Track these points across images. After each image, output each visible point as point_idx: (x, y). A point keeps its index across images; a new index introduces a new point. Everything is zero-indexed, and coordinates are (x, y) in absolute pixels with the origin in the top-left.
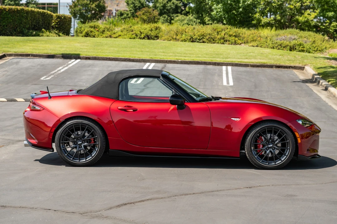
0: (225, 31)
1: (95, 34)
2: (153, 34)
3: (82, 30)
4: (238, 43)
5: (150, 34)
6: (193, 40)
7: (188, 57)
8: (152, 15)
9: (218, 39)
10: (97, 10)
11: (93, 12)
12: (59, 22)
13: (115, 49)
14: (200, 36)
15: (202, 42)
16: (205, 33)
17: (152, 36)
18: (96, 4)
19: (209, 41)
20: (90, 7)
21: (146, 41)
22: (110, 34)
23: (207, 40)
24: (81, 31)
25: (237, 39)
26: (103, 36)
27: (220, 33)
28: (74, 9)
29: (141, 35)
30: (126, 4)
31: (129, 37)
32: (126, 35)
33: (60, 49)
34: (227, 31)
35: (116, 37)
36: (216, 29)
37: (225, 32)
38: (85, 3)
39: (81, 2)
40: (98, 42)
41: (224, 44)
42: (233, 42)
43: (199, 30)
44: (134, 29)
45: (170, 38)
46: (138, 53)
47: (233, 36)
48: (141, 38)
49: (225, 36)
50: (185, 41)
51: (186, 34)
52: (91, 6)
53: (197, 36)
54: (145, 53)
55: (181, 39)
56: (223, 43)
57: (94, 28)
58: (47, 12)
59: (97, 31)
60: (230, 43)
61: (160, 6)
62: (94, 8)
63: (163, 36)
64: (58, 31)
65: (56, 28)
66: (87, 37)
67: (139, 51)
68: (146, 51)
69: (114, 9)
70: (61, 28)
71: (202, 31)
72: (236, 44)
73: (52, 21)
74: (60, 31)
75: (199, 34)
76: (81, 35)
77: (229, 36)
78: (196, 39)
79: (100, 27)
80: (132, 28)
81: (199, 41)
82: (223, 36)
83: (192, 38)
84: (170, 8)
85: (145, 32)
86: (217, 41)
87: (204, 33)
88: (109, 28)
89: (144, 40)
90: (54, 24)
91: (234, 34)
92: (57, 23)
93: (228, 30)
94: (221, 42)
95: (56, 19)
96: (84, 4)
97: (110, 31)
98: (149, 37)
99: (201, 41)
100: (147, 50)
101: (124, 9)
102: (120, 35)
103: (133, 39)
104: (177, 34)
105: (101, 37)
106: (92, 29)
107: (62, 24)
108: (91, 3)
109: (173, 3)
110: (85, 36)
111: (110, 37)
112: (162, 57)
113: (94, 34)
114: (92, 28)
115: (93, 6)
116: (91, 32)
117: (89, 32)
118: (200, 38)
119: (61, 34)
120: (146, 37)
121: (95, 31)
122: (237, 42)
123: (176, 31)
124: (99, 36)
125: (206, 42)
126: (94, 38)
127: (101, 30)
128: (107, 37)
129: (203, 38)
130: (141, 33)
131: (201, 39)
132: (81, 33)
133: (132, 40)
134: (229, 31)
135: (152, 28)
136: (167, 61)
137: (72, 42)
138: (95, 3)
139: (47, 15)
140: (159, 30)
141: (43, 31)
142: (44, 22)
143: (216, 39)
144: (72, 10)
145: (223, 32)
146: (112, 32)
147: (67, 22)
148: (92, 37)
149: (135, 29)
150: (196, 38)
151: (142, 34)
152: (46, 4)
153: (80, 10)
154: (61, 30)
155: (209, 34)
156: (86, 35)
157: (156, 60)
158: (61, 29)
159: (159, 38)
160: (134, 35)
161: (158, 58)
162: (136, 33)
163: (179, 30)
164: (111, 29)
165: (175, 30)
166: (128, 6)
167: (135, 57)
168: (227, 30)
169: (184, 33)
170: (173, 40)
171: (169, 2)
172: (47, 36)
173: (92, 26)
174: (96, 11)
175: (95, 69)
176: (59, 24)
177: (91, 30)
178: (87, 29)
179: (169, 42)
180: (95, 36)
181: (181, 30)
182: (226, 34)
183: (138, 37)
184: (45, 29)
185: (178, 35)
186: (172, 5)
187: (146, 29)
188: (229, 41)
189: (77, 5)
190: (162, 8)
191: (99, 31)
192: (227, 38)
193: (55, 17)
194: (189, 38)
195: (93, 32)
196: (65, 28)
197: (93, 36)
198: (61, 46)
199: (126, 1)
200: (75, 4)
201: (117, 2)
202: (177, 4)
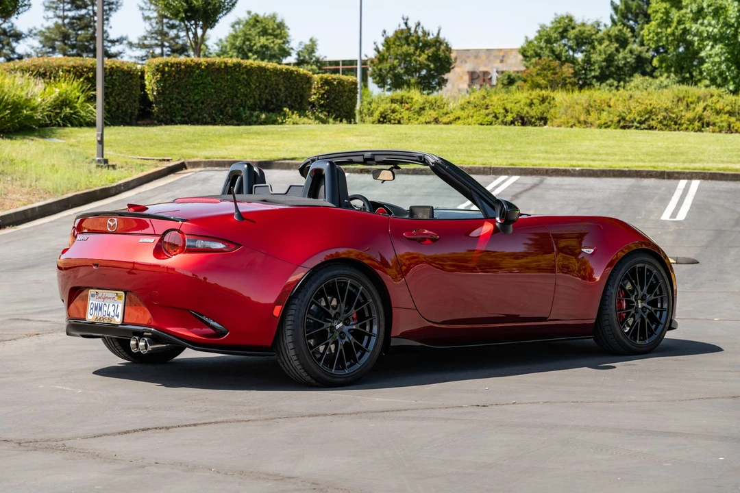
0: (704, 101)
1: (403, 117)
2: (535, 112)
3: (372, 109)
4: (736, 128)
5: (528, 112)
6: (624, 124)
7: (601, 160)
8: (560, 74)
9: (688, 121)
10: (432, 66)
11: (423, 72)
12: (327, 91)
13: (436, 147)
14: (643, 113)
15: (646, 129)
16: (654, 108)
17: (532, 117)
18: (428, 54)
19: (664, 125)
20: (416, 61)
21: (518, 129)
22: (436, 116)
23: (661, 122)
24: (370, 111)
25: (733, 119)
26: (419, 121)
27: (692, 106)
28: (379, 67)
29: (505, 116)
30: (521, 57)
31: (479, 122)
32: (472, 117)
33: (309, 149)
34: (709, 102)
35: (449, 123)
36: (684, 98)
37: (705, 104)
38: (403, 53)
40: (401, 134)
41: (702, 131)
42: (723, 126)
43: (639, 101)
44: (490, 103)
45: (572, 121)
46: (486, 155)
47: (726, 113)
48: (505, 124)
49: (705, 113)
50: (606, 127)
51: (612, 109)
52: (418, 58)
53: (636, 115)
54: (502, 154)
55: (598, 122)
56: (700, 130)
57: (401, 103)
58: (297, 71)
59: (407, 109)
60: (717, 129)
61: (600, 59)
62: (424, 64)
63: (557, 116)
64: (325, 113)
65: (321, 106)
66: (383, 122)
67: (488, 151)
68: (504, 151)
69: (495, 70)
70: (332, 105)
71: (649, 102)
72: (732, 133)
73: (311, 91)
74: (328, 112)
75: (639, 108)
76: (371, 119)
77: (715, 114)
78: (633, 122)
79: (414, 100)
80: (487, 101)
81: (638, 125)
82: (700, 112)
83: (624, 119)
84: (623, 62)
85: (516, 108)
86: (685, 126)
87: (652, 106)
88: (433, 101)
89: (512, 127)
90: (315, 97)
91: (728, 108)
92: (323, 95)
93: (715, 99)
94: (693, 128)
95: (320, 86)
96: (401, 55)
97: (436, 108)
98: (526, 119)
99: (643, 126)
100: (509, 147)
101: (516, 69)
102: (459, 118)
103: (487, 125)
104: (588, 111)
105: (416, 122)
106: (396, 105)
107: (333, 96)
108: (418, 53)
109: (631, 52)
110: (379, 122)
111: (436, 121)
112: (537, 162)
113: (400, 116)
114: (395, 103)
115: (423, 58)
116: (393, 111)
117: (389, 111)
118: (643, 119)
119: (331, 120)
120: (517, 120)
121: (402, 110)
122: (733, 127)
123: (585, 105)
124: (412, 121)
125: (656, 128)
126: (399, 126)
127: (417, 107)
128: (427, 123)
129: (650, 117)
130: (507, 111)
131: (646, 120)
132: (371, 114)
133: (485, 126)
134: (716, 101)
135: (532, 100)
136: (547, 170)
137: (343, 134)
138: (426, 52)
139: (298, 78)
140: (549, 103)
141: (286, 111)
142: (291, 93)
143: (683, 121)
144: (373, 69)
145: (702, 105)
146: (441, 110)
147: (345, 91)
148: (394, 124)
149: (493, 103)
150: (632, 119)
151: (509, 114)
152: (341, 63)
153: (393, 68)
154: (333, 111)
155: (666, 110)
156: (381, 119)
157: (521, 169)
158: (332, 108)
159: (548, 123)
160: (491, 116)
161: (529, 164)
162: (495, 111)
163: (595, 101)
164: (438, 104)
165: (584, 101)
166: (525, 60)
167: (474, 164)
168: (711, 99)
169: (606, 108)
170: (579, 125)
171: (621, 50)
172: (294, 124)
173: (397, 98)
174: (430, 70)
176: (327, 98)
177: (392, 108)
178: (384, 105)
179: (569, 129)
180: (402, 121)
181: (599, 101)
182: (708, 108)
183: (500, 120)
184: (291, 108)
185: (592, 114)
186: (629, 55)
187: (519, 102)
188: (714, 124)
189: (385, 57)
190: (604, 64)
191: (412, 109)
192: (709, 117)
193: (318, 83)
194: (616, 119)
195: (397, 112)
196: (341, 107)
197: (397, 122)
198: (313, 143)
199: (522, 51)
200: (381, 55)
201: (502, 54)
202: (641, 52)
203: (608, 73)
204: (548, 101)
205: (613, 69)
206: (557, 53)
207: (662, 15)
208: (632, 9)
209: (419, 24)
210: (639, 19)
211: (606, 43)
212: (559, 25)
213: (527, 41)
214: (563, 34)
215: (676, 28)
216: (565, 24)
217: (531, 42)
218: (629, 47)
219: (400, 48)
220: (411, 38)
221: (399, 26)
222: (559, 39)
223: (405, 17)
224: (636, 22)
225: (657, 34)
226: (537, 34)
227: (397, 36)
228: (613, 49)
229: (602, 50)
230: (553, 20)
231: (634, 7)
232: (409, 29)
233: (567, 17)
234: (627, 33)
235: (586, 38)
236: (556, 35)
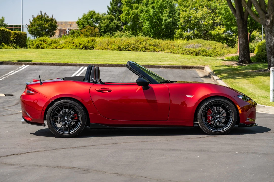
0: (146, 41)
1: (44, 46)
2: (90, 44)
3: (33, 43)
4: (156, 50)
5: (87, 45)
6: (120, 49)
7: (114, 61)
8: (94, 31)
9: (141, 48)
10: (50, 28)
11: (47, 30)
12: (16, 37)
13: (58, 57)
15: (127, 51)
16: (130, 44)
17: (89, 47)
18: (49, 24)
19: (133, 49)
20: (45, 26)
21: (84, 50)
22: (56, 46)
23: (132, 48)
25: (155, 47)
26: (50, 48)
27: (142, 43)
28: (32, 28)
29: (80, 46)
30: (77, 25)
31: (71, 48)
32: (68, 46)
33: (14, 58)
34: (147, 42)
35: (61, 48)
36: (139, 40)
37: (146, 42)
38: (40, 23)
39: (37, 23)
40: (45, 52)
41: (145, 51)
42: (152, 50)
43: (125, 41)
44: (74, 42)
45: (103, 48)
46: (76, 59)
47: (153, 46)
48: (80, 49)
49: (146, 45)
50: (114, 50)
51: (116, 44)
52: (45, 25)
54: (81, 59)
55: (111, 48)
56: (144, 51)
57: (43, 41)
58: (6, 30)
59: (46, 44)
61: (104, 25)
62: (48, 27)
63: (97, 46)
64: (16, 44)
65: (14, 42)
66: (37, 48)
68: (82, 58)
70: (18, 42)
71: (128, 42)
72: (155, 52)
73: (10, 37)
74: (17, 44)
75: (125, 44)
76: (33, 47)
77: (149, 46)
78: (123, 48)
79: (48, 40)
80: (73, 41)
81: (125, 49)
82: (145, 45)
83: (120, 47)
84: (112, 27)
85: (83, 43)
86: (140, 50)
88: (55, 41)
89: (82, 50)
90: (12, 39)
91: (153, 44)
92: (15, 38)
93: (149, 41)
94: (143, 50)
95: (14, 35)
96: (39, 24)
97: (56, 43)
98: (87, 47)
100: (83, 57)
101: (75, 29)
102: (64, 47)
103: (74, 49)
104: (108, 44)
105: (49, 48)
106: (42, 42)
107: (18, 39)
108: (45, 23)
109: (114, 23)
110: (36, 48)
111: (56, 48)
113: (43, 46)
114: (41, 41)
115: (47, 25)
116: (41, 44)
117: (39, 44)
118: (126, 47)
119: (18, 47)
120: (84, 47)
121: (44, 44)
122: (155, 50)
123: (107, 43)
124: (47, 48)
125: (131, 50)
126: (43, 49)
127: (49, 43)
128: (53, 48)
129: (128, 47)
130: (80, 44)
131: (127, 48)
132: (33, 45)
133: (73, 50)
135: (89, 41)
137: (24, 52)
138: (48, 23)
139: (6, 32)
140: (95, 42)
141: (3, 44)
142: (4, 38)
143: (139, 48)
144: (30, 29)
145: (145, 43)
146: (57, 44)
147: (22, 37)
148: (41, 48)
150: (123, 47)
151: (81, 45)
152: (13, 26)
153: (36, 29)
154: (18, 44)
155: (134, 44)
156: (37, 47)
158: (18, 43)
159: (94, 48)
160: (75, 46)
161: (91, 62)
162: (76, 44)
163: (110, 41)
164: (56, 42)
165: (106, 41)
166: (79, 26)
167: (72, 62)
168: (148, 41)
169: (114, 44)
170: (105, 49)
171: (111, 23)
172: (6, 48)
173: (42, 39)
174: (50, 29)
175: (40, 72)
176: (16, 39)
177: (40, 43)
178: (37, 42)
179: (102, 50)
180: (44, 48)
182: (147, 44)
183: (78, 48)
184: (4, 43)
185: (109, 46)
186: (114, 24)
187: (84, 41)
189: (34, 25)
190: (105, 27)
192: (147, 47)
193: (13, 34)
194: (117, 47)
195: (42, 44)
196: (21, 42)
198: (15, 55)
199: (77, 22)
200: (32, 24)
201: (70, 23)
202: (118, 23)
203: (107, 30)
204: (94, 41)
205: (108, 29)
206: (90, 23)
207: (127, 11)
208: (114, 9)
209: (46, 14)
210: (117, 12)
211: (106, 20)
212: (90, 14)
213: (79, 19)
214: (92, 17)
215: (132, 16)
216: (92, 14)
217: (80, 20)
218: (114, 22)
219: (39, 22)
220: (43, 18)
221: (39, 14)
222: (90, 18)
223: (41, 11)
224: (116, 13)
225: (125, 18)
226: (82, 17)
227: (38, 18)
228: (109, 22)
229: (105, 23)
230: (88, 12)
231: (115, 8)
232: (42, 15)
233: (93, 11)
234: (113, 17)
235: (99, 19)
236: (89, 17)
